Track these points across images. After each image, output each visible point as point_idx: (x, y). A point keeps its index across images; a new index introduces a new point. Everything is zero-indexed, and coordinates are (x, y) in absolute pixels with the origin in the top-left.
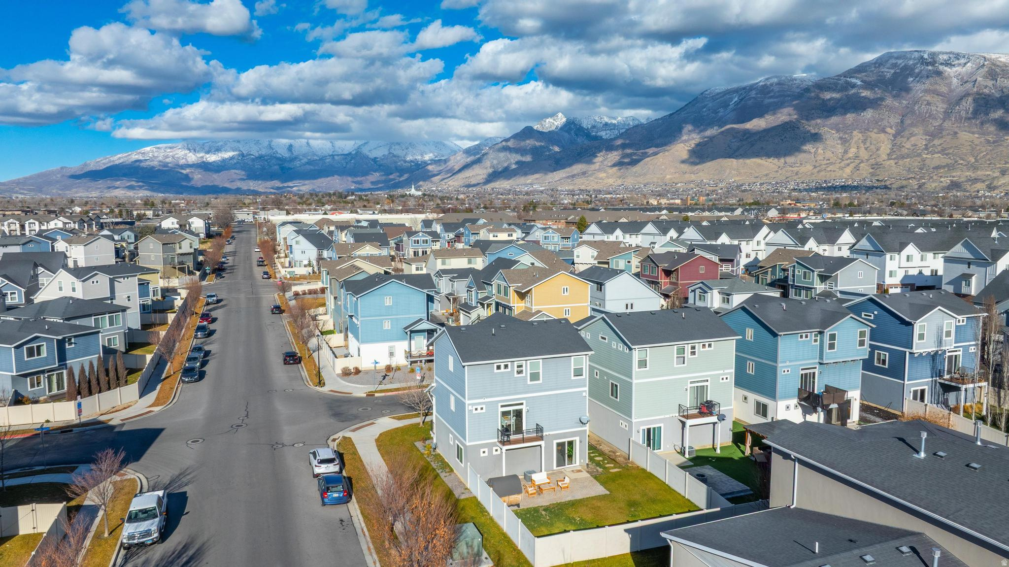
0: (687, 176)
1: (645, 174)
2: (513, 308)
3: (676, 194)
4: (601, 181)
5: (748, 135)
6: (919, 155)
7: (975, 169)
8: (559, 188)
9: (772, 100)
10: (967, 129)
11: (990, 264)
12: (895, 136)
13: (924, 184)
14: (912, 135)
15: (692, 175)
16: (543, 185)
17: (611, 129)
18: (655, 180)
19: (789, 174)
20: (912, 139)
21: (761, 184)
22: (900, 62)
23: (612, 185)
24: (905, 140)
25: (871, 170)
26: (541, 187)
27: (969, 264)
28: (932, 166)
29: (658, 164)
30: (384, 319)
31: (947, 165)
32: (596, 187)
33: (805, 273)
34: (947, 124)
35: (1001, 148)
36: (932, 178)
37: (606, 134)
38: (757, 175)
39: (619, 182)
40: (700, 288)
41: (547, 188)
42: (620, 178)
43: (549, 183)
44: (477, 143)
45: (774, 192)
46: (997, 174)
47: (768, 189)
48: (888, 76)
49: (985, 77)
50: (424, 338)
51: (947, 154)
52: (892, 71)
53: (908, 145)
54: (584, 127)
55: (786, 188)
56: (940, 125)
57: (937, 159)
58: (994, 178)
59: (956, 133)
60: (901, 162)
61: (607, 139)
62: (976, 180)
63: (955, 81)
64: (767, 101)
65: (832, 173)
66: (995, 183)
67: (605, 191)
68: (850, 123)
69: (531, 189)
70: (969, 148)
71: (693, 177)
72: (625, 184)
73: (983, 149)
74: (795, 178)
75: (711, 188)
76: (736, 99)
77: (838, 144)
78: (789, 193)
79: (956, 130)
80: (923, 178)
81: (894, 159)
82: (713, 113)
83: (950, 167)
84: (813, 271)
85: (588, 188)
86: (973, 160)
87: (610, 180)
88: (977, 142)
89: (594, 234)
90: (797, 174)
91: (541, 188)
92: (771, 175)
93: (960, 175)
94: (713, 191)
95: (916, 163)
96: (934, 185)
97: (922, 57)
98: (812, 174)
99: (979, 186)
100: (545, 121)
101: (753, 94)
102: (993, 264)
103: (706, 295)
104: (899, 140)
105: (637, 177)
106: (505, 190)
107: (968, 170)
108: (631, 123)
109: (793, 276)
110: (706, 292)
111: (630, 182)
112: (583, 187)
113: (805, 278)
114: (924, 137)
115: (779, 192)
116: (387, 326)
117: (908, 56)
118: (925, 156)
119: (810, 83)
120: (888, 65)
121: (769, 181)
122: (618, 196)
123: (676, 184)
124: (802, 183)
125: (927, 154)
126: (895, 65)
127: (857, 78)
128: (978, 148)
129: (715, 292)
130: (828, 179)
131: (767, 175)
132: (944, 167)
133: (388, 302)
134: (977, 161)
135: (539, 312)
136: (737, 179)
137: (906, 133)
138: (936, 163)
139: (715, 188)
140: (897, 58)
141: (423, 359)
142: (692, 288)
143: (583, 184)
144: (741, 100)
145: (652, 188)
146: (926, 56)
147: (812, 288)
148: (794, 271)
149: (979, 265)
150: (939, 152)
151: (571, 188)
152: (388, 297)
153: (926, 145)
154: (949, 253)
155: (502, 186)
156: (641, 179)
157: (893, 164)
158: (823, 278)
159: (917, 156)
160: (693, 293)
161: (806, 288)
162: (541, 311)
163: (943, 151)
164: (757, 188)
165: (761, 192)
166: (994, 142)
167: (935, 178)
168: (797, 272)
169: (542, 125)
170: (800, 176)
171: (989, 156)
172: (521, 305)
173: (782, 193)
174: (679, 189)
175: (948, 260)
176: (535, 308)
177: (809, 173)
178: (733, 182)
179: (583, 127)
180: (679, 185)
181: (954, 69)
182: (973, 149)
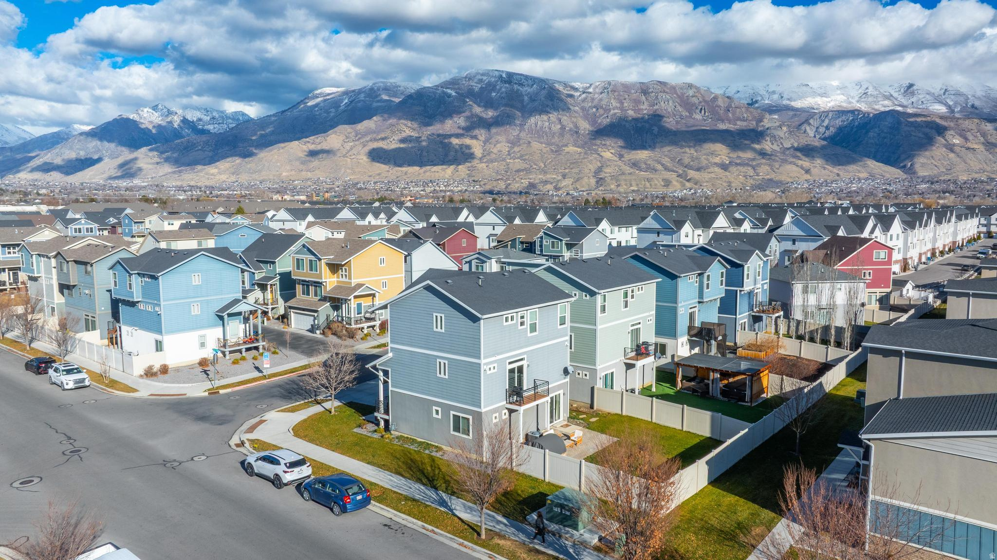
0: (304, 173)
1: (260, 171)
2: (324, 284)
3: (294, 191)
4: (212, 177)
5: (359, 136)
6: (504, 160)
7: (545, 173)
8: (165, 184)
9: (379, 104)
10: (536, 139)
11: (675, 232)
12: (485, 142)
13: (510, 184)
14: (498, 142)
15: (309, 173)
16: (146, 180)
17: (219, 123)
18: (271, 177)
19: (399, 174)
20: (498, 145)
21: (375, 183)
22: (485, 78)
23: (225, 181)
24: (492, 146)
25: (468, 172)
26: (143, 182)
27: (658, 233)
28: (514, 170)
29: (274, 161)
30: (192, 302)
31: (525, 169)
32: (208, 183)
33: (553, 243)
34: (523, 135)
35: (561, 157)
36: (515, 179)
37: (214, 128)
38: (370, 174)
39: (233, 178)
40: (477, 258)
41: (150, 183)
42: (233, 174)
43: (152, 178)
44: (55, 129)
45: (387, 190)
46: (560, 178)
47: (382, 188)
48: (476, 89)
49: (545, 97)
50: (240, 322)
51: (524, 160)
52: (480, 86)
53: (495, 151)
54: (189, 119)
55: (397, 187)
56: (518, 135)
57: (518, 164)
58: (558, 181)
59: (529, 142)
60: (490, 165)
61: (215, 133)
62: (546, 182)
63: (526, 98)
64: (375, 105)
65: (436, 174)
66: (559, 185)
67: (219, 188)
68: (448, 129)
69: (131, 184)
70: (539, 155)
71: (309, 175)
72: (240, 180)
73: (549, 157)
74: (405, 177)
75: (328, 186)
76: (346, 101)
77: (439, 147)
78: (401, 191)
79: (530, 140)
80: (508, 179)
81: (485, 163)
82: (324, 112)
83: (528, 171)
84: (561, 240)
85: (199, 184)
86: (543, 166)
87: (223, 176)
88: (544, 150)
89: (283, 221)
90: (406, 174)
91: (142, 184)
92: (383, 175)
93: (536, 178)
94: (331, 189)
95: (502, 167)
96: (517, 185)
97: (501, 76)
98: (419, 174)
99: (549, 187)
100: (142, 111)
101: (362, 96)
102: (677, 232)
103: (484, 265)
104: (488, 146)
105: (252, 173)
106: (99, 185)
107: (541, 174)
108: (241, 118)
109: (541, 246)
110: (484, 262)
111: (244, 178)
112: (192, 183)
113: (553, 247)
114: (507, 145)
115: (391, 190)
116: (196, 310)
117: (491, 74)
118: (508, 161)
119: (413, 91)
120: (476, 80)
121: (382, 180)
122: (235, 192)
123: (293, 181)
124: (411, 182)
125: (510, 159)
126: (481, 81)
127: (451, 89)
128: (546, 155)
129: (493, 261)
130: (433, 179)
131: (379, 174)
132: (523, 170)
133: (196, 280)
134: (545, 166)
135: (360, 286)
136: (352, 177)
137: (493, 140)
138: (518, 167)
139: (331, 186)
140: (482, 75)
141: (243, 347)
142: (468, 260)
143: (192, 180)
144: (351, 102)
145: (269, 185)
146: (504, 76)
147: (559, 256)
148: (541, 242)
149: (666, 234)
150: (518, 158)
151: (179, 183)
152: (196, 275)
153: (508, 151)
154: (641, 225)
155: (93, 180)
156: (254, 176)
157: (485, 167)
158: (570, 246)
159: (503, 160)
160: (468, 264)
161: (554, 256)
162: (364, 285)
163: (521, 157)
164: (371, 186)
165: (376, 190)
166: (556, 151)
167: (517, 179)
168: (544, 243)
169: (139, 114)
170: (409, 176)
171: (553, 163)
172: (333, 280)
173: (395, 191)
174: (297, 187)
175: (640, 231)
176: (354, 282)
177: (417, 173)
178: (349, 180)
179: (187, 120)
180: (296, 182)
181: (525, 89)
182: (542, 156)
